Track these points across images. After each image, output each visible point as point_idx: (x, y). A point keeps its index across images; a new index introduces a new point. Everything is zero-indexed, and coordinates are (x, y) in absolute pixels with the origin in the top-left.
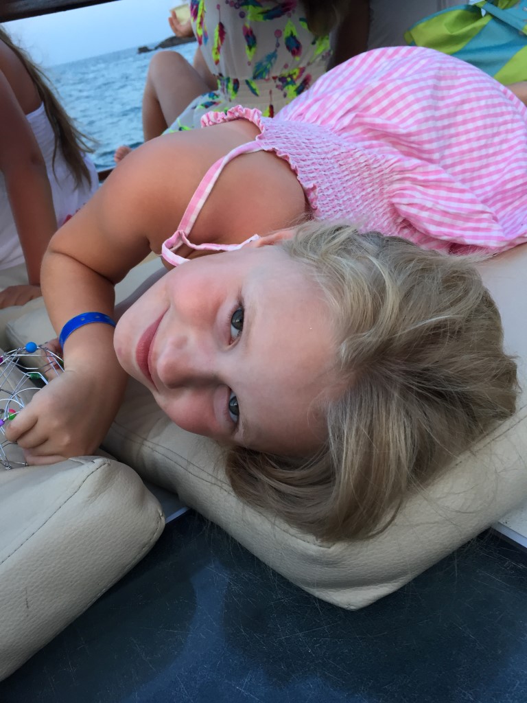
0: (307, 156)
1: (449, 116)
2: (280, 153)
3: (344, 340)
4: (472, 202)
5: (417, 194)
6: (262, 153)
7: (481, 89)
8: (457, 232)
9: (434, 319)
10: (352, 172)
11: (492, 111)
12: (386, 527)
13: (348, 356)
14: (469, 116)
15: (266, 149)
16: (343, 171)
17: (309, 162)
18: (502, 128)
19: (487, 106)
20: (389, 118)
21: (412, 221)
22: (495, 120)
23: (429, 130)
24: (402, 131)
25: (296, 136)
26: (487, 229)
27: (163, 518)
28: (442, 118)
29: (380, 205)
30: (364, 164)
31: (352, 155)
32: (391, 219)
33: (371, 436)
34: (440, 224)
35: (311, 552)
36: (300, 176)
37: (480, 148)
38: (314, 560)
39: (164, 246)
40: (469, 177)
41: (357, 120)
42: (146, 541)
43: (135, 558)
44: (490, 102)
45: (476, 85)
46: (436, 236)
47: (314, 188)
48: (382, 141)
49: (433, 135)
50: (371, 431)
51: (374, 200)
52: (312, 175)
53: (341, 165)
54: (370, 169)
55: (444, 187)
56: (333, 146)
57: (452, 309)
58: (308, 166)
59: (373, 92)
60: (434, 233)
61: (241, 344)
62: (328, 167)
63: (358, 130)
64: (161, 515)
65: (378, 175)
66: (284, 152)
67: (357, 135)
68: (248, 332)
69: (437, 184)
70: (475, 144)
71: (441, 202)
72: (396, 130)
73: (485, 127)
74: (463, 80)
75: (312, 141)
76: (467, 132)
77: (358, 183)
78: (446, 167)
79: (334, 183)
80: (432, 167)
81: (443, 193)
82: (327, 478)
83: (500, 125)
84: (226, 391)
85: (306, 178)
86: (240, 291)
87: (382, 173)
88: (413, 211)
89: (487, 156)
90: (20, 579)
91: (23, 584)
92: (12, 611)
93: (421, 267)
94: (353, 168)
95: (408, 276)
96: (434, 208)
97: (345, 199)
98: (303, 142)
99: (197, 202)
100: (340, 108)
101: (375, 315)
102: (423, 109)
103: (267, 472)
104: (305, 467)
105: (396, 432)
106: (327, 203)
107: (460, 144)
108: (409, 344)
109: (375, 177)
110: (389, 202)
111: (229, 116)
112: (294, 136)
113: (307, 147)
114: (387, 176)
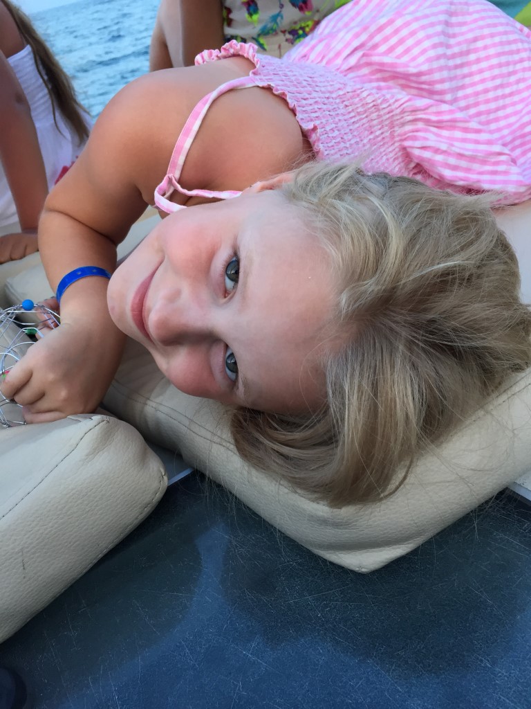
0: (309, 94)
1: (461, 54)
2: (277, 90)
3: (344, 290)
4: (489, 143)
5: (431, 136)
6: (256, 89)
7: (495, 25)
8: (474, 177)
9: (442, 265)
10: (359, 114)
11: (507, 48)
12: (397, 488)
13: (348, 307)
14: (482, 54)
15: (261, 85)
16: (350, 113)
17: (311, 101)
18: (518, 66)
19: (502, 43)
20: (399, 57)
21: (426, 165)
22: (510, 58)
23: (441, 69)
24: (413, 70)
25: (297, 73)
26: (506, 173)
27: (166, 478)
28: (453, 56)
29: (390, 149)
30: (372, 105)
31: (358, 95)
32: (402, 164)
33: (376, 395)
34: (455, 168)
35: (320, 514)
36: (299, 116)
37: (496, 88)
38: (324, 522)
39: (156, 194)
41: (364, 60)
42: (146, 501)
43: (137, 518)
44: (504, 38)
45: (489, 21)
46: (451, 181)
47: (315, 129)
48: (391, 83)
49: (445, 74)
50: (375, 386)
51: (384, 144)
52: (314, 115)
53: (346, 106)
54: (378, 110)
55: (458, 127)
56: (338, 86)
57: (462, 253)
58: (311, 105)
59: (381, 29)
60: (449, 178)
61: (237, 297)
62: (333, 107)
63: (365, 71)
64: (163, 474)
65: (387, 116)
66: (282, 90)
67: (364, 75)
68: (245, 284)
69: (452, 125)
70: (490, 84)
71: (456, 144)
72: (406, 69)
73: (500, 65)
74: (476, 16)
75: (315, 79)
76: (481, 71)
77: (366, 125)
79: (340, 124)
80: (445, 107)
81: (458, 134)
82: (330, 439)
83: (515, 63)
84: (222, 347)
85: (309, 119)
86: (236, 239)
87: (391, 114)
88: (427, 154)
89: (504, 97)
90: (15, 540)
91: (19, 545)
92: (7, 573)
93: (429, 208)
94: (360, 110)
95: (415, 218)
96: (449, 151)
97: (353, 142)
98: (305, 80)
99: (184, 142)
100: (346, 47)
101: (378, 261)
102: (434, 46)
103: (268, 435)
104: (307, 426)
105: (402, 387)
106: (333, 146)
107: (473, 84)
108: (414, 292)
109: (385, 118)
110: (400, 145)
111: (223, 53)
112: (295, 73)
113: (309, 85)
114: (398, 117)
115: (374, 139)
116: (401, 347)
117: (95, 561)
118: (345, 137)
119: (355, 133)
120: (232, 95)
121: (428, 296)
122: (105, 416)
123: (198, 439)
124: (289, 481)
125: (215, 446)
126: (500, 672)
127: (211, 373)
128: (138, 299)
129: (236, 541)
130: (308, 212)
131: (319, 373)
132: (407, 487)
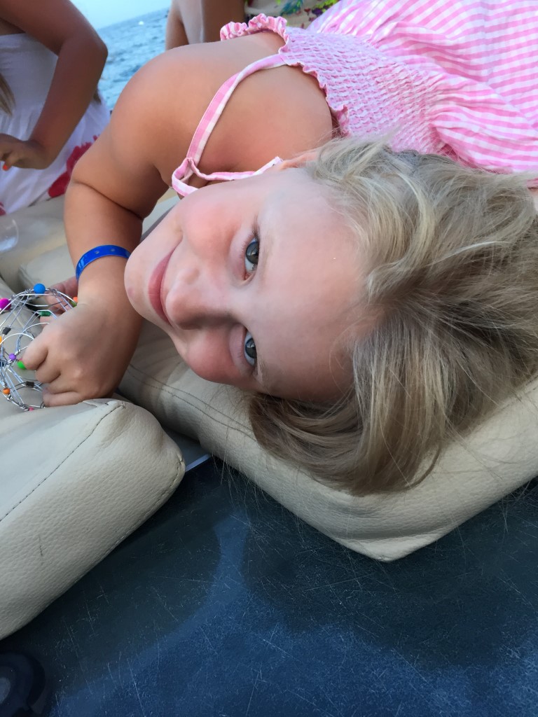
0: (339, 71)
1: (500, 27)
2: (308, 68)
3: (371, 271)
4: (524, 127)
5: (463, 117)
6: (286, 68)
8: (505, 161)
9: (475, 245)
10: (390, 91)
12: (424, 477)
13: (375, 289)
14: (521, 28)
15: (290, 64)
16: (381, 89)
17: (341, 79)
20: (435, 28)
21: (455, 147)
23: (478, 42)
24: (450, 42)
25: (328, 48)
27: (183, 464)
28: (492, 29)
29: (419, 129)
30: (404, 81)
31: (391, 71)
32: (431, 144)
33: (403, 381)
34: (486, 151)
35: (347, 503)
36: (329, 95)
38: (345, 510)
39: (174, 177)
40: (519, 98)
41: (398, 31)
42: (164, 487)
43: (154, 505)
46: (482, 165)
47: (345, 110)
48: (424, 56)
49: (482, 48)
50: (402, 373)
51: (413, 124)
52: (343, 94)
53: (378, 82)
54: (411, 87)
55: (493, 109)
56: (370, 61)
57: (498, 234)
58: (340, 83)
60: (479, 162)
62: (363, 85)
63: (399, 42)
64: (181, 460)
65: (420, 94)
67: (397, 47)
68: (264, 265)
69: (485, 106)
71: (490, 126)
72: (442, 41)
75: (345, 54)
76: (519, 46)
77: (397, 103)
78: (494, 86)
79: (370, 103)
80: (480, 86)
81: (491, 116)
82: (354, 426)
84: (241, 330)
85: (338, 98)
86: (256, 218)
87: (423, 92)
88: (457, 136)
90: (33, 526)
91: (36, 531)
92: (25, 559)
93: (462, 186)
94: (393, 86)
95: (447, 196)
96: (481, 134)
97: (382, 121)
98: (336, 56)
99: (206, 125)
100: (378, 17)
101: (407, 242)
102: (472, 18)
103: (289, 421)
104: (329, 414)
105: (431, 373)
106: (360, 127)
107: (510, 60)
108: (446, 274)
109: (416, 96)
110: (430, 124)
111: (251, 27)
112: (325, 47)
113: (340, 60)
114: (430, 96)
115: (404, 118)
116: (431, 332)
117: (113, 548)
118: (375, 117)
119: (386, 112)
120: (259, 75)
121: (461, 278)
122: (120, 402)
123: (214, 424)
124: (309, 469)
125: (232, 432)
126: (529, 664)
127: (230, 357)
128: (155, 280)
129: (255, 527)
130: (333, 190)
131: (345, 358)
132: (434, 475)
